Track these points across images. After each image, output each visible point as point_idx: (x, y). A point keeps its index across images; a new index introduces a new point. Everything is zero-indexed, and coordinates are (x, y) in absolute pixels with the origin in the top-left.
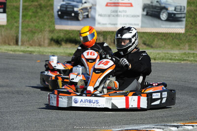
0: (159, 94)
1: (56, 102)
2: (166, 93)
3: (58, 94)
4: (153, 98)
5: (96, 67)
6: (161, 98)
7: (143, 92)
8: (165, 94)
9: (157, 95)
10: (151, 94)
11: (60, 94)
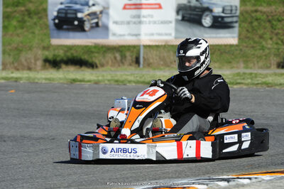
0: (236, 136)
1: (77, 153)
2: (249, 134)
3: (81, 140)
4: (225, 142)
5: (139, 99)
6: (240, 142)
7: (209, 133)
8: (246, 136)
9: (232, 138)
10: (222, 136)
11: (84, 141)
